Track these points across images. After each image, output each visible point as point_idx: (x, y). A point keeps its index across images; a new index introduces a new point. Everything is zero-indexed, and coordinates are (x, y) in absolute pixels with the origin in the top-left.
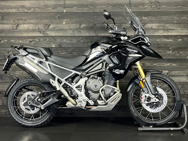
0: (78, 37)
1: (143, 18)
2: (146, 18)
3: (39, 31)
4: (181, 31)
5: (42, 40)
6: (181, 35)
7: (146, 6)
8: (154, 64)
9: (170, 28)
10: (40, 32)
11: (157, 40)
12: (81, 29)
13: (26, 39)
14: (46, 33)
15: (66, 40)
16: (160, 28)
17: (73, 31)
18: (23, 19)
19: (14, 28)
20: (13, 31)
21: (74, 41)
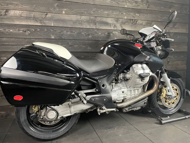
0: (78, 29)
1: (136, 15)
3: (35, 19)
5: (38, 30)
7: (138, 4)
13: (19, 28)
14: (44, 23)
15: (66, 32)
17: (73, 22)
18: (14, 4)
19: (2, 14)
20: (1, 17)
21: (74, 32)
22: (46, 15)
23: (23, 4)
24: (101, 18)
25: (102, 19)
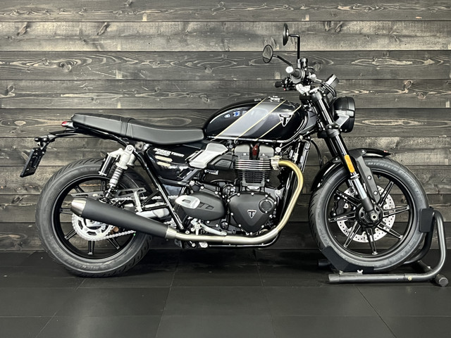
0: (178, 54)
1: (340, 7)
2: (347, 8)
3: (84, 38)
4: (432, 39)
5: (90, 61)
6: (431, 49)
8: (367, 122)
9: (405, 32)
10: (85, 41)
11: (373, 63)
12: (186, 35)
13: (50, 59)
14: (101, 45)
15: (150, 62)
16: (381, 32)
17: (168, 40)
18: (43, 9)
19: (20, 31)
20: (18, 38)
21: (169, 63)
22: (107, 26)
23: (59, 9)
24: (238, 24)
25: (240, 26)
